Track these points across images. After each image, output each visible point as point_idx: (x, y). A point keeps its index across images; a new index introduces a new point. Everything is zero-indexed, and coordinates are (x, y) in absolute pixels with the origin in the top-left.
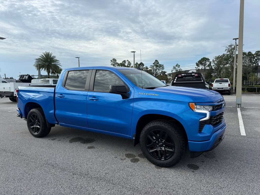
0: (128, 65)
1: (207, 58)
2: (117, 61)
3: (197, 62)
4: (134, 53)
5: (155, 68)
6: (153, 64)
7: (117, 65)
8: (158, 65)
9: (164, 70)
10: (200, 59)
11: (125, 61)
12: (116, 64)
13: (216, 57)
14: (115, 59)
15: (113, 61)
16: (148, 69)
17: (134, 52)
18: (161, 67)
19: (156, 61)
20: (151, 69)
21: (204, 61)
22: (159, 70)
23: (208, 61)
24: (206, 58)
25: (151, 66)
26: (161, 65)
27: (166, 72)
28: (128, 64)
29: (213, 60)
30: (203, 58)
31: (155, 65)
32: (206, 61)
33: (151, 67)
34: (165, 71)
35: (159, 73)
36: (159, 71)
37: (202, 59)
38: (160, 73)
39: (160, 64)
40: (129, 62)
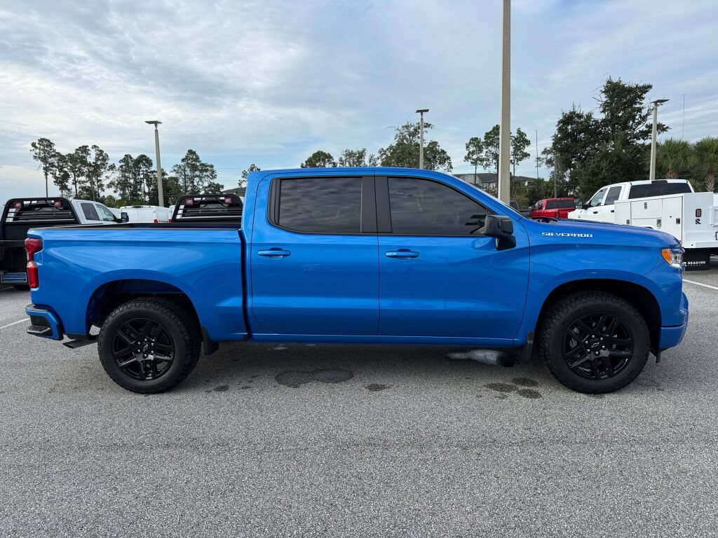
0: (99, 163)
1: (327, 152)
2: (55, 148)
3: (305, 164)
4: (156, 126)
5: (188, 172)
6: (183, 160)
7: (57, 158)
8: (198, 164)
9: (215, 181)
10: (311, 156)
11: (84, 149)
12: (54, 156)
13: (346, 151)
14: (49, 141)
15: (42, 147)
16: (165, 177)
17: (156, 123)
18: (207, 171)
19: (191, 152)
20: (177, 175)
21: (319, 160)
22: (201, 180)
23: (329, 161)
24: (325, 153)
25: (176, 168)
26: (207, 166)
27: (222, 187)
28: (97, 159)
29: (341, 160)
30: (318, 152)
31: (188, 163)
32: (324, 160)
33: (175, 170)
34: (221, 184)
35: (201, 187)
36: (200, 183)
37: (315, 155)
38: (206, 187)
39: (203, 162)
40: (102, 151)
